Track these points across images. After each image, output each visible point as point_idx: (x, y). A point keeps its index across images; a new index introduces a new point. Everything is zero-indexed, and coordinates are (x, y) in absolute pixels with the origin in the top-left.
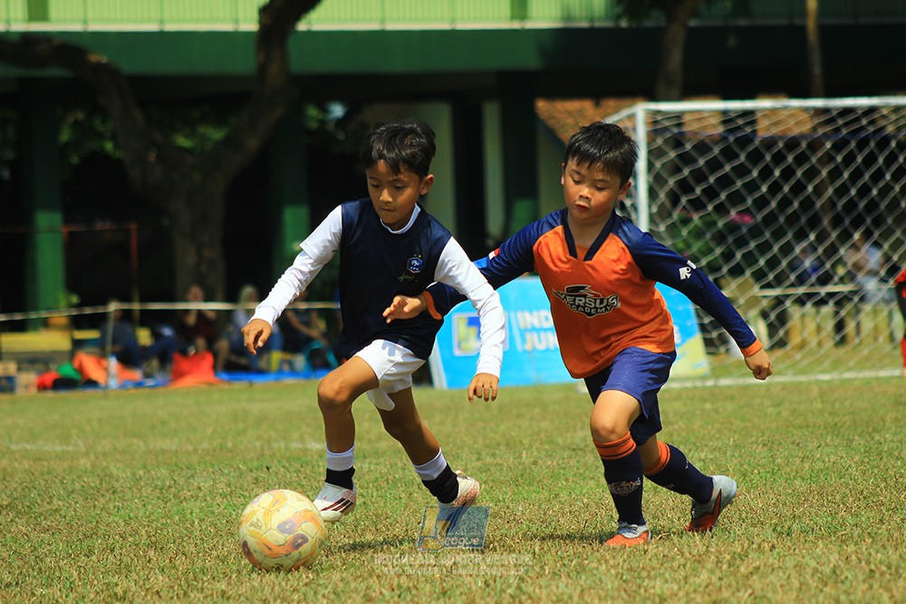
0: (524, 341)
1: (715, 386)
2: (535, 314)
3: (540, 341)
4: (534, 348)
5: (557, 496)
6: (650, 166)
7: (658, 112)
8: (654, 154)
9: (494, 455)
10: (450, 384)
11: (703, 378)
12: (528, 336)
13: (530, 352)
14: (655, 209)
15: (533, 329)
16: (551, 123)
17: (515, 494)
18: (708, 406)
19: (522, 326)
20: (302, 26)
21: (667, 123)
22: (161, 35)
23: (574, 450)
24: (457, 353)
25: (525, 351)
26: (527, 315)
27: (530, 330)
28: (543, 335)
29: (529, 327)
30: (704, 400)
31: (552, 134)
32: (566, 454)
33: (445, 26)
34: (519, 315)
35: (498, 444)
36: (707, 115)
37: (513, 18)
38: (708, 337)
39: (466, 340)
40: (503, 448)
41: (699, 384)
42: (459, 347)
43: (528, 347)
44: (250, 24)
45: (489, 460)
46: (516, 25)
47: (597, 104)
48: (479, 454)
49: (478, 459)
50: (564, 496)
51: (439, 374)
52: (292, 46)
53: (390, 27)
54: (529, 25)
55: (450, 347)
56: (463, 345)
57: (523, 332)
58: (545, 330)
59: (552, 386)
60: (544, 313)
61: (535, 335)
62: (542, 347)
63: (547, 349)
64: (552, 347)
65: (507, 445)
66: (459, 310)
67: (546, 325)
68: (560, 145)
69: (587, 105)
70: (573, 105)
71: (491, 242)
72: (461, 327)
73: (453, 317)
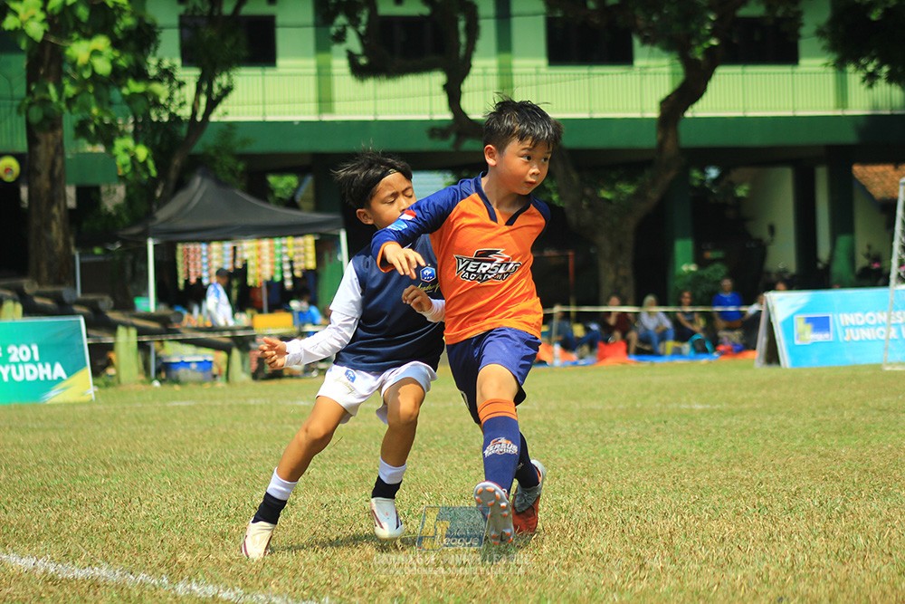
0: (844, 334)
2: (852, 315)
3: (855, 334)
4: (852, 340)
5: (869, 442)
9: (824, 414)
10: (793, 364)
12: (847, 331)
13: (848, 342)
15: (851, 326)
16: (863, 182)
17: (839, 441)
19: (842, 323)
20: (688, 114)
22: (591, 121)
23: (880, 410)
24: (797, 343)
25: (845, 341)
26: (846, 315)
27: (848, 327)
28: (857, 330)
29: (847, 324)
31: (864, 189)
32: (875, 413)
33: (789, 114)
34: (841, 315)
35: (827, 407)
37: (837, 107)
39: (803, 333)
40: (830, 409)
42: (798, 338)
43: (847, 339)
44: (653, 113)
45: (820, 417)
46: (839, 113)
47: (896, 168)
48: (814, 413)
49: (813, 417)
50: (874, 442)
51: (784, 357)
52: (682, 128)
53: (750, 114)
54: (848, 113)
56: (801, 337)
57: (844, 328)
58: (860, 326)
59: (865, 366)
60: (858, 315)
61: (851, 330)
62: (857, 338)
63: (861, 341)
64: (863, 338)
65: (834, 406)
66: (799, 312)
67: (859, 323)
68: (870, 196)
69: (889, 169)
70: (879, 169)
71: (820, 266)
72: (800, 324)
73: (795, 317)
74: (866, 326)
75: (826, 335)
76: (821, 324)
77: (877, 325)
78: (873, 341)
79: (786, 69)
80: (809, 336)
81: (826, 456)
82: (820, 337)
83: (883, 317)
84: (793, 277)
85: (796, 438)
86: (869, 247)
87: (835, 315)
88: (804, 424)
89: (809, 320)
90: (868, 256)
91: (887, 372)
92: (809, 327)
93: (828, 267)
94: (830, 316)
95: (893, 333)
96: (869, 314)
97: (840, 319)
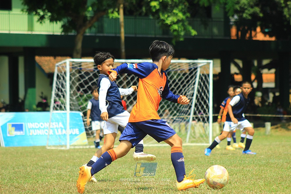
0: (30, 132)
1: (90, 148)
2: (33, 124)
3: (35, 132)
4: (33, 135)
5: (38, 182)
6: (71, 79)
7: (73, 62)
8: (72, 75)
9: (18, 168)
10: (6, 145)
11: (86, 145)
12: (31, 131)
13: (31, 136)
14: (72, 92)
15: (33, 128)
16: (40, 64)
17: (24, 181)
18: (87, 154)
19: (29, 127)
21: (76, 65)
23: (44, 167)
24: (8, 135)
25: (30, 135)
26: (31, 124)
27: (31, 129)
29: (31, 128)
30: (85, 152)
31: (40, 67)
32: (41, 168)
33: (7, 32)
34: (28, 124)
36: (89, 63)
37: (28, 30)
38: (87, 132)
39: (11, 131)
40: (21, 166)
41: (84, 147)
42: (9, 133)
43: (31, 134)
45: (17, 170)
46: (30, 33)
47: (55, 58)
48: (14, 168)
49: (13, 169)
50: (40, 182)
51: (2, 142)
54: (34, 33)
55: (6, 133)
56: (10, 133)
57: (29, 129)
58: (36, 129)
59: (38, 147)
60: (36, 124)
61: (33, 131)
62: (35, 134)
63: (37, 135)
64: (38, 134)
65: (23, 165)
66: (9, 122)
67: (37, 127)
68: (43, 71)
69: (51, 58)
70: (47, 58)
71: (20, 101)
72: (10, 128)
73: (8, 124)
74: (39, 129)
75: (22, 132)
76: (19, 127)
77: (44, 129)
78: (42, 135)
79: (6, 12)
80: (14, 132)
81: (18, 188)
82: (18, 133)
83: (47, 125)
84: (7, 105)
85: (5, 179)
86: (42, 93)
87: (26, 124)
88: (9, 173)
89: (13, 126)
90: (42, 97)
91: (48, 150)
92: (14, 128)
93: (23, 102)
94: (24, 124)
95: (51, 132)
96: (41, 123)
97: (27, 126)
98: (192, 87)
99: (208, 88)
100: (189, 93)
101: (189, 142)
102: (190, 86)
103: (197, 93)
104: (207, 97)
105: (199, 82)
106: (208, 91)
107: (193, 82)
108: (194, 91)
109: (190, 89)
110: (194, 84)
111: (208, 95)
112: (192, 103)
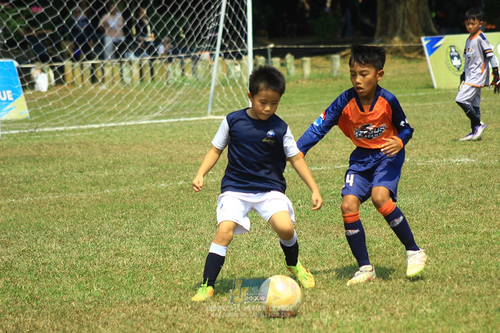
11: (26, 121)
98: (216, 15)
99: (244, 15)
100: (211, 27)
101: (212, 113)
102: (212, 15)
103: (224, 25)
104: (242, 32)
105: (227, 5)
106: (245, 23)
107: (218, 7)
108: (219, 23)
109: (212, 20)
110: (219, 9)
111: (245, 29)
112: (215, 45)
